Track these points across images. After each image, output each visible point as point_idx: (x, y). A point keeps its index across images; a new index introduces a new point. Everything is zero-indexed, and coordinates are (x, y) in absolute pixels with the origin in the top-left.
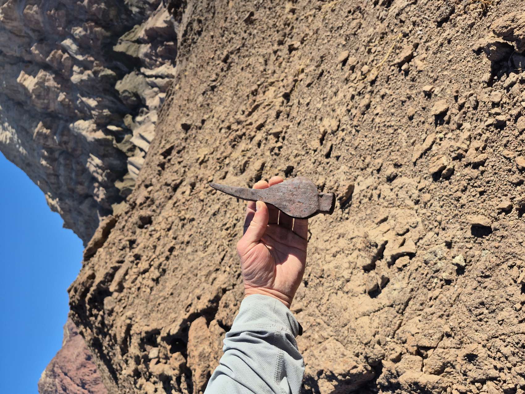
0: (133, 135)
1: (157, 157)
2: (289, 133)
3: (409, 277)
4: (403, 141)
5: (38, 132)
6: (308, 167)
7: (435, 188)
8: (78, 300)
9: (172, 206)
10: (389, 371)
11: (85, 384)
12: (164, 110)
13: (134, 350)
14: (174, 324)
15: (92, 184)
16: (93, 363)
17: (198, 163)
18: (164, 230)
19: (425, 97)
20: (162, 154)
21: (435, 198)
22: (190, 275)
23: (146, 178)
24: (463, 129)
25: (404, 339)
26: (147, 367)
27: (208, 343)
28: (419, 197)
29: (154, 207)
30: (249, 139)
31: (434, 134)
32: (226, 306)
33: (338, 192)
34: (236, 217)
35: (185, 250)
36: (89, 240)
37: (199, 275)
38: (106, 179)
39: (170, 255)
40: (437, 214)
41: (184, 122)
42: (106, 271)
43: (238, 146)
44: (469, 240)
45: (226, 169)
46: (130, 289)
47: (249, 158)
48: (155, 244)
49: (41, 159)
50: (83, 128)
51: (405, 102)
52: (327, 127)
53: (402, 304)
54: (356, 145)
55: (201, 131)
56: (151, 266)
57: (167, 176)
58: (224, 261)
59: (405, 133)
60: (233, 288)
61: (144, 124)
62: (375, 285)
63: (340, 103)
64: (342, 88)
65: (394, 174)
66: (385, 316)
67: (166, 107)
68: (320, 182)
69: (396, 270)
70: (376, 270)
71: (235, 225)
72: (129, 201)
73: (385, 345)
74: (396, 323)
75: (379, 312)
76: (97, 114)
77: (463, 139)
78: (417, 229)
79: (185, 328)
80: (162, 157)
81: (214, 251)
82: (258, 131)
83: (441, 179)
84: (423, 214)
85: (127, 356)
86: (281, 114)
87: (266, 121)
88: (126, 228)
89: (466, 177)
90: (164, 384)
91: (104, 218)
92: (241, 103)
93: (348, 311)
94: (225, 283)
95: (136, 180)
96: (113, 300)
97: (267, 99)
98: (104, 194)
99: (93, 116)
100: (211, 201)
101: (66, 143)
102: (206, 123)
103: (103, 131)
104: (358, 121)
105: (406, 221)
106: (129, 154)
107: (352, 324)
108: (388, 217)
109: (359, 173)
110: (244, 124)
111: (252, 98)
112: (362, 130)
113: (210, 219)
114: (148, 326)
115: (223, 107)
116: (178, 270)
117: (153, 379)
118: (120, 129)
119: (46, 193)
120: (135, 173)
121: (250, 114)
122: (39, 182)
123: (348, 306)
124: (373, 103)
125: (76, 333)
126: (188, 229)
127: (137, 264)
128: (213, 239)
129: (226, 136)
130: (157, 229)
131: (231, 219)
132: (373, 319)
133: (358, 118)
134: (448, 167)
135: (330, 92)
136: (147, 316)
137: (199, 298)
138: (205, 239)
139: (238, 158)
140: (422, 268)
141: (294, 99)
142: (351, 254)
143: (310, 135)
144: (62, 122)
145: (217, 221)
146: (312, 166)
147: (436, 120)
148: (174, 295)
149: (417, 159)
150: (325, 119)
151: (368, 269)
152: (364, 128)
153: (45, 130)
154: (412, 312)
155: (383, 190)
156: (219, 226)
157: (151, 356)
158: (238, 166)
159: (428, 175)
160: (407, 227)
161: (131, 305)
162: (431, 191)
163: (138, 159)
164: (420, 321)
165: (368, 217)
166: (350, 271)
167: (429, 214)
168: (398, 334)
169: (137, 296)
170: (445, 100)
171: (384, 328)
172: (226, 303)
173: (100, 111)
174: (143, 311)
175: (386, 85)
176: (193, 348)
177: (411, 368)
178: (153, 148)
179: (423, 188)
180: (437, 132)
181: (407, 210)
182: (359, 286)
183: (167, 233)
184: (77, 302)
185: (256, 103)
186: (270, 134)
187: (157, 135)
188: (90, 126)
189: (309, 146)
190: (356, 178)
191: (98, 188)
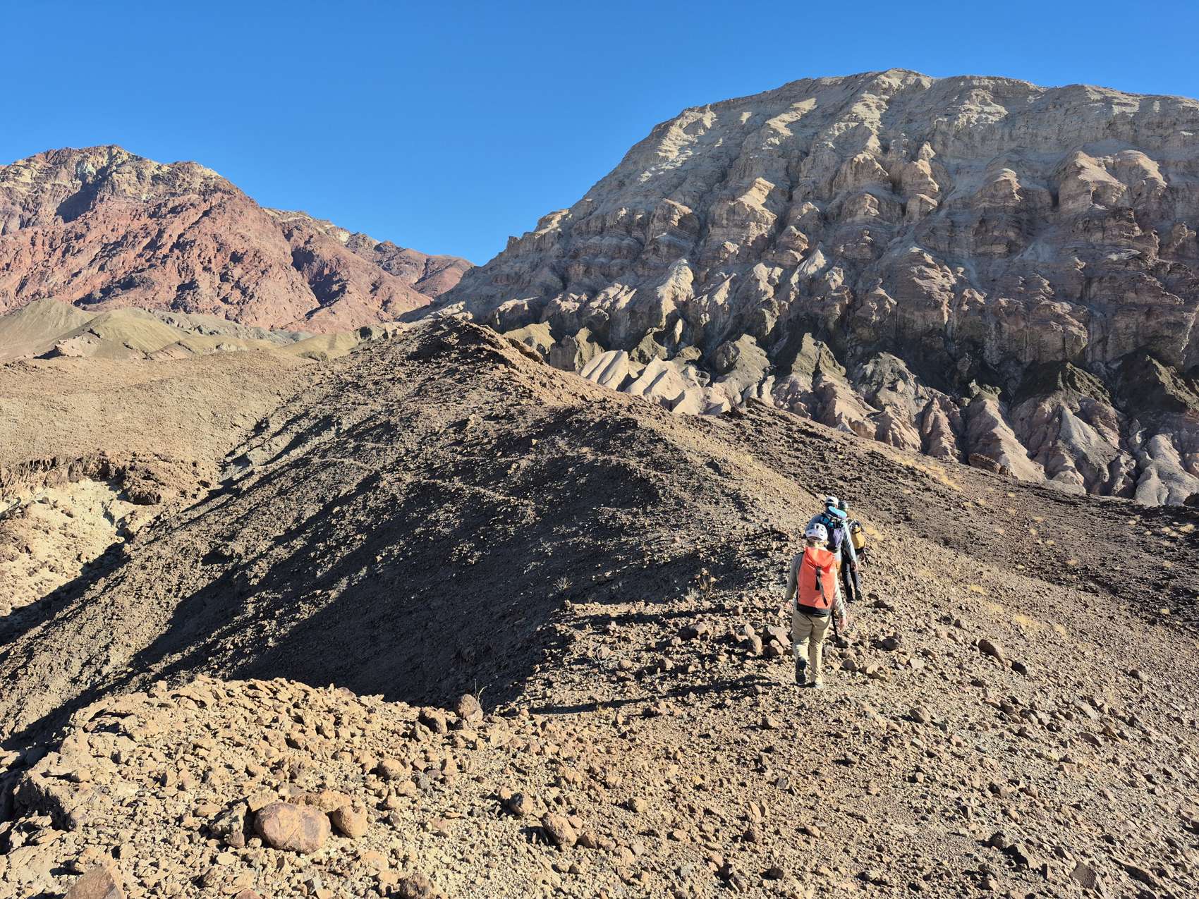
0: (664, 360)
5: (674, 207)
15: (586, 291)
38: (594, 313)
49: (629, 208)
50: (680, 280)
61: (683, 378)
76: (703, 303)
98: (568, 310)
99: (699, 297)
101: (656, 250)
103: (674, 312)
106: (635, 353)
118: (677, 339)
119: (570, 211)
120: (602, 361)
122: (589, 200)
144: (692, 245)
153: (677, 217)
163: (625, 366)
173: (707, 309)
188: (684, 290)
191: (579, 301)
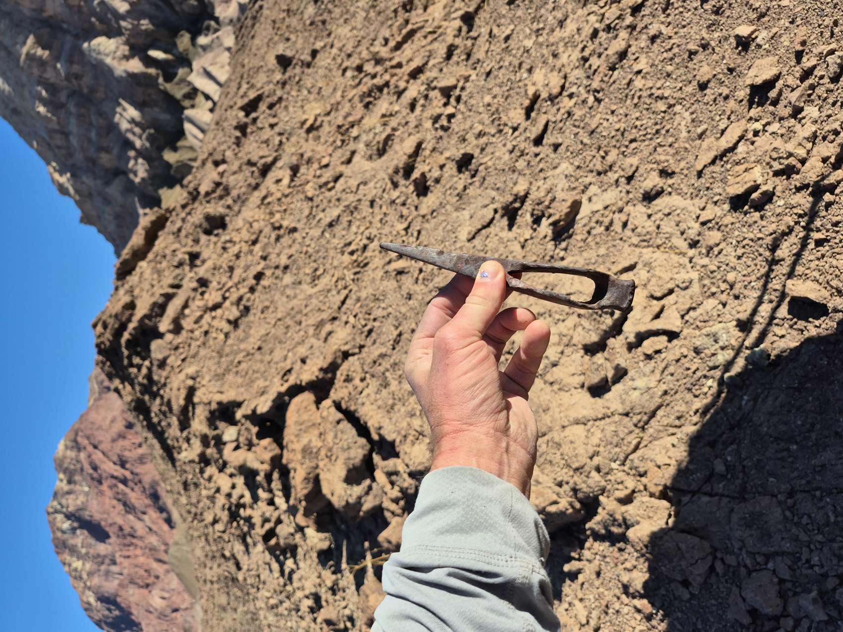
0: (192, 71)
1: (234, 113)
2: (468, 90)
3: (663, 372)
4: (683, 128)
5: (28, 54)
6: (500, 158)
7: (732, 224)
8: (109, 340)
9: (259, 202)
10: (611, 516)
11: (126, 462)
12: (247, 27)
13: (199, 425)
14: (263, 398)
15: (126, 152)
16: (137, 433)
17: (304, 130)
18: (246, 242)
19: (737, 48)
20: (242, 108)
21: (731, 240)
22: (288, 321)
23: (215, 149)
24: (804, 118)
25: (642, 470)
26: (220, 452)
27: (316, 432)
28: (699, 234)
29: (229, 201)
30: (395, 93)
31: (744, 121)
32: (348, 379)
33: (551, 211)
34: (367, 233)
35: (282, 279)
36: (124, 247)
37: (304, 324)
38: (148, 144)
39: (257, 284)
40: (728, 269)
41: (280, 52)
42: (153, 300)
43: (375, 105)
44: (782, 322)
45: (352, 146)
46: (192, 331)
47: (394, 129)
48: (231, 264)
49: (37, 103)
50: (107, 51)
51: (695, 53)
52: (540, 86)
53: (646, 413)
54: (593, 126)
55: (310, 71)
56: (225, 298)
57: (251, 149)
58: (345, 306)
59: (688, 113)
60: (360, 351)
61: (211, 51)
62: (602, 379)
63: (569, 43)
64: (574, 13)
65: (658, 188)
66: (613, 429)
67: (249, 22)
68: (521, 188)
69: (642, 358)
70: (606, 354)
71: (365, 247)
72: (187, 187)
73: (607, 473)
74: (630, 443)
75: (603, 422)
76: (130, 26)
77: (801, 138)
78: (689, 291)
79: (280, 406)
80: (242, 114)
81: (329, 287)
82: (412, 81)
83: (746, 207)
84: (703, 266)
85: (189, 433)
86: (455, 52)
87: (426, 63)
88: (183, 233)
89: (795, 211)
90: (246, 479)
91: (147, 210)
92: (382, 23)
93: (550, 413)
94: (346, 343)
95: (199, 150)
96: (165, 345)
97: (430, 21)
98: (146, 170)
99: (124, 31)
100: (325, 201)
101: (78, 77)
102: (318, 56)
103: (141, 60)
104: (602, 81)
105: (670, 275)
106: (186, 103)
107: (556, 436)
108: (636, 263)
109: (594, 180)
110: (388, 64)
111: (402, 16)
112: (607, 100)
113: (323, 232)
114: (221, 393)
115: (349, 28)
116: (271, 310)
117: (229, 470)
118: (169, 57)
119: (48, 163)
120: (196, 137)
121: (398, 46)
122: (35, 144)
123: (551, 405)
124: (633, 49)
125: (108, 389)
126: (285, 244)
127: (202, 294)
128: (328, 266)
129: (353, 83)
130: (234, 239)
131: (359, 237)
132: (592, 430)
133: (601, 75)
134: (764, 188)
135: (551, 18)
136: (219, 377)
137: (303, 361)
138: (315, 265)
139: (374, 128)
140: (688, 359)
141: (482, 27)
142: (563, 321)
143: (506, 99)
144: (69, 38)
145: (334, 236)
146: (507, 157)
147: (752, 96)
148: (263, 351)
149: (705, 166)
150: (538, 70)
151: (591, 349)
152: (612, 96)
153: (39, 52)
154: (661, 428)
155: (632, 215)
156: (339, 246)
157: (226, 438)
158: (375, 142)
159: (721, 197)
160: (671, 285)
161: (194, 357)
162: (722, 228)
163: (200, 113)
164: (673, 446)
165: (600, 260)
166: (560, 349)
167: (714, 268)
168: (632, 461)
169: (204, 344)
170: (777, 57)
171: (609, 447)
172: (348, 376)
173: (136, 22)
174: (213, 368)
175: (662, 17)
176: (292, 438)
177: (649, 517)
178: (226, 96)
179: (710, 221)
180: (751, 119)
181: (673, 256)
182: (573, 375)
183: (252, 247)
184: (108, 344)
185: (410, 27)
186: (435, 88)
187: (234, 72)
188: (117, 48)
189: (504, 119)
190: (586, 187)
191: (136, 159)
